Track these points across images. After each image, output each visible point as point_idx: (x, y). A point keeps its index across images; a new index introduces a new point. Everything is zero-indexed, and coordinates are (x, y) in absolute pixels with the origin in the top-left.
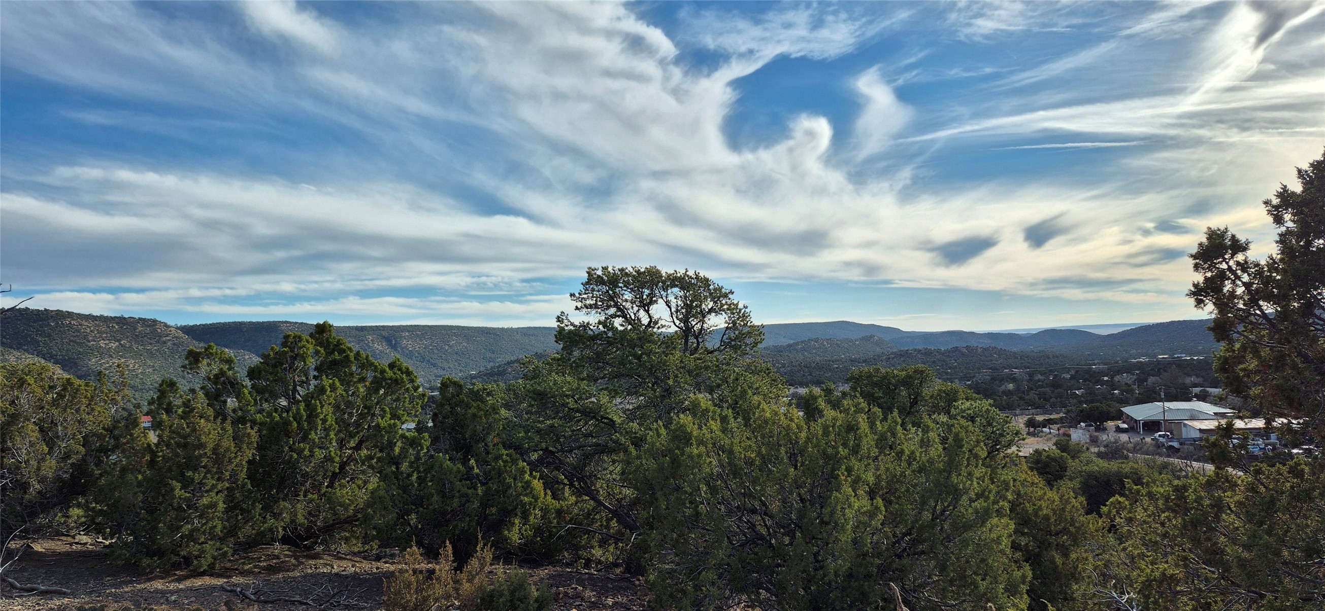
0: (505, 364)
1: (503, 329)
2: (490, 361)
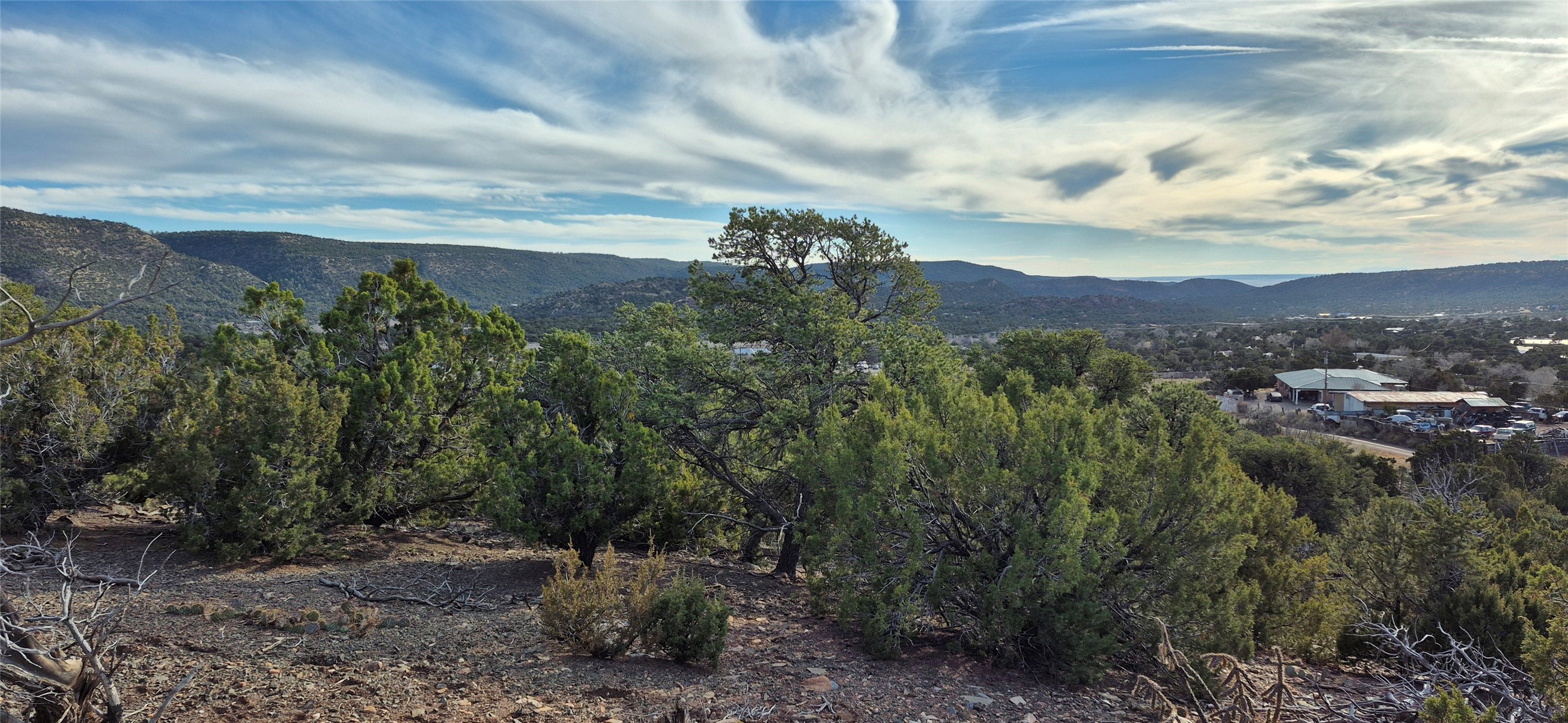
0: (554, 297)
1: (550, 254)
2: (534, 292)
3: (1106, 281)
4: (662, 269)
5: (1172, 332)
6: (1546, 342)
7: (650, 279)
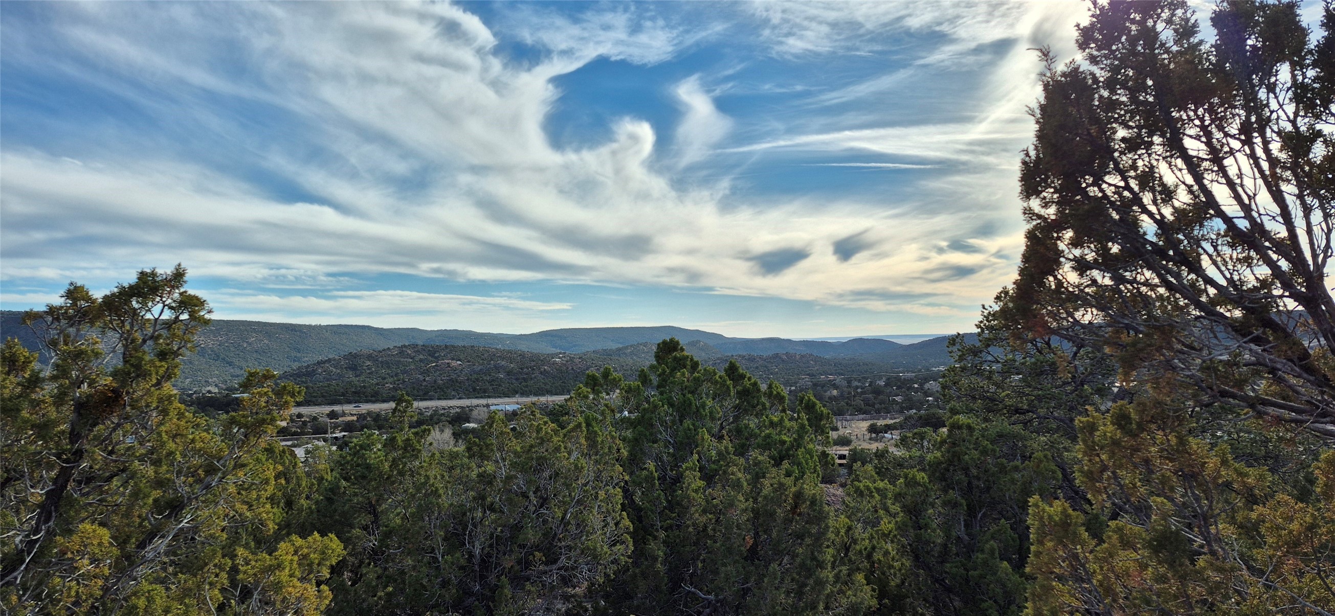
0: (314, 364)
1: (310, 326)
2: (294, 361)
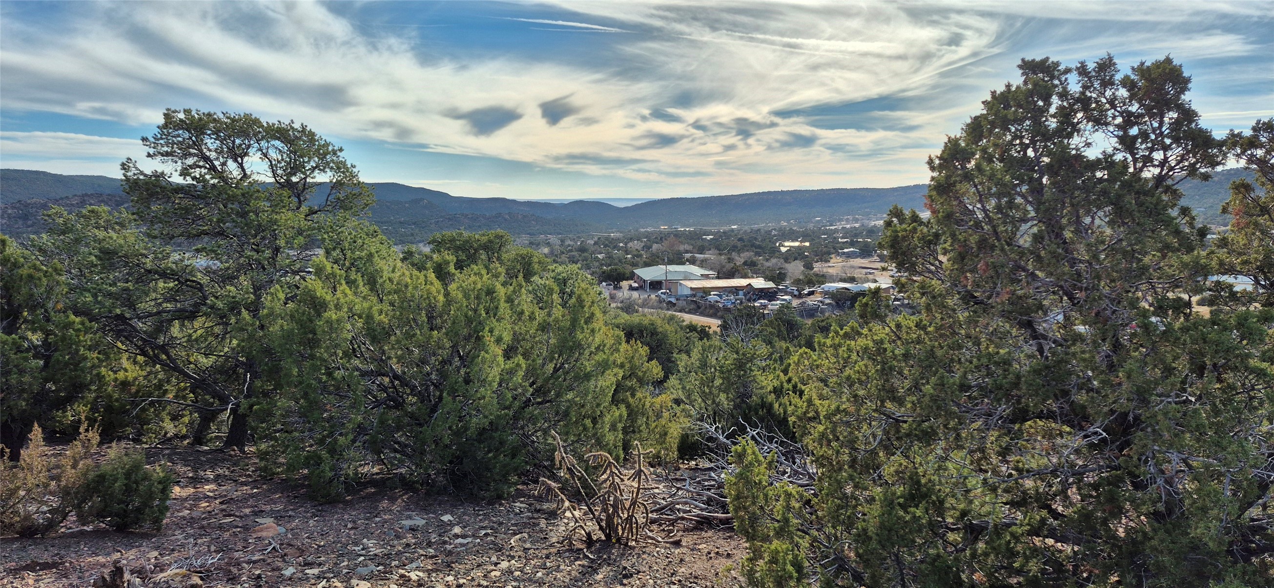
3: (514, 201)
4: (99, 186)
5: (562, 241)
6: (797, 244)
7: (86, 195)
